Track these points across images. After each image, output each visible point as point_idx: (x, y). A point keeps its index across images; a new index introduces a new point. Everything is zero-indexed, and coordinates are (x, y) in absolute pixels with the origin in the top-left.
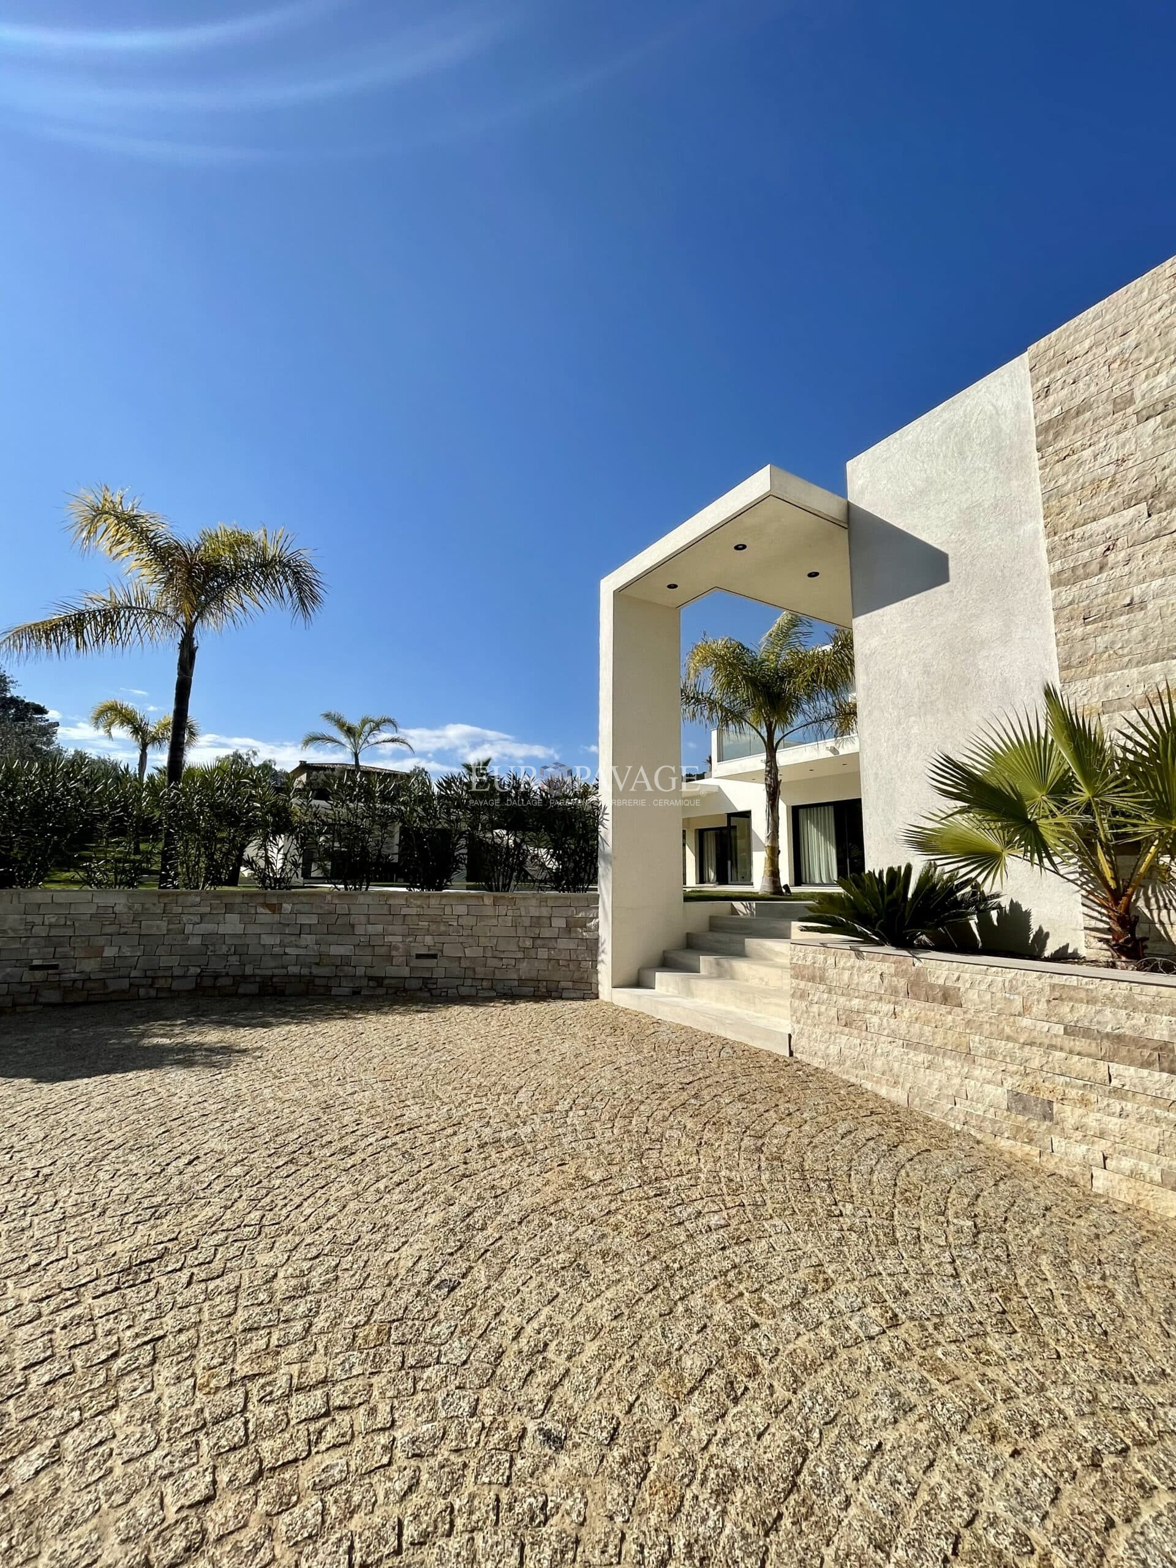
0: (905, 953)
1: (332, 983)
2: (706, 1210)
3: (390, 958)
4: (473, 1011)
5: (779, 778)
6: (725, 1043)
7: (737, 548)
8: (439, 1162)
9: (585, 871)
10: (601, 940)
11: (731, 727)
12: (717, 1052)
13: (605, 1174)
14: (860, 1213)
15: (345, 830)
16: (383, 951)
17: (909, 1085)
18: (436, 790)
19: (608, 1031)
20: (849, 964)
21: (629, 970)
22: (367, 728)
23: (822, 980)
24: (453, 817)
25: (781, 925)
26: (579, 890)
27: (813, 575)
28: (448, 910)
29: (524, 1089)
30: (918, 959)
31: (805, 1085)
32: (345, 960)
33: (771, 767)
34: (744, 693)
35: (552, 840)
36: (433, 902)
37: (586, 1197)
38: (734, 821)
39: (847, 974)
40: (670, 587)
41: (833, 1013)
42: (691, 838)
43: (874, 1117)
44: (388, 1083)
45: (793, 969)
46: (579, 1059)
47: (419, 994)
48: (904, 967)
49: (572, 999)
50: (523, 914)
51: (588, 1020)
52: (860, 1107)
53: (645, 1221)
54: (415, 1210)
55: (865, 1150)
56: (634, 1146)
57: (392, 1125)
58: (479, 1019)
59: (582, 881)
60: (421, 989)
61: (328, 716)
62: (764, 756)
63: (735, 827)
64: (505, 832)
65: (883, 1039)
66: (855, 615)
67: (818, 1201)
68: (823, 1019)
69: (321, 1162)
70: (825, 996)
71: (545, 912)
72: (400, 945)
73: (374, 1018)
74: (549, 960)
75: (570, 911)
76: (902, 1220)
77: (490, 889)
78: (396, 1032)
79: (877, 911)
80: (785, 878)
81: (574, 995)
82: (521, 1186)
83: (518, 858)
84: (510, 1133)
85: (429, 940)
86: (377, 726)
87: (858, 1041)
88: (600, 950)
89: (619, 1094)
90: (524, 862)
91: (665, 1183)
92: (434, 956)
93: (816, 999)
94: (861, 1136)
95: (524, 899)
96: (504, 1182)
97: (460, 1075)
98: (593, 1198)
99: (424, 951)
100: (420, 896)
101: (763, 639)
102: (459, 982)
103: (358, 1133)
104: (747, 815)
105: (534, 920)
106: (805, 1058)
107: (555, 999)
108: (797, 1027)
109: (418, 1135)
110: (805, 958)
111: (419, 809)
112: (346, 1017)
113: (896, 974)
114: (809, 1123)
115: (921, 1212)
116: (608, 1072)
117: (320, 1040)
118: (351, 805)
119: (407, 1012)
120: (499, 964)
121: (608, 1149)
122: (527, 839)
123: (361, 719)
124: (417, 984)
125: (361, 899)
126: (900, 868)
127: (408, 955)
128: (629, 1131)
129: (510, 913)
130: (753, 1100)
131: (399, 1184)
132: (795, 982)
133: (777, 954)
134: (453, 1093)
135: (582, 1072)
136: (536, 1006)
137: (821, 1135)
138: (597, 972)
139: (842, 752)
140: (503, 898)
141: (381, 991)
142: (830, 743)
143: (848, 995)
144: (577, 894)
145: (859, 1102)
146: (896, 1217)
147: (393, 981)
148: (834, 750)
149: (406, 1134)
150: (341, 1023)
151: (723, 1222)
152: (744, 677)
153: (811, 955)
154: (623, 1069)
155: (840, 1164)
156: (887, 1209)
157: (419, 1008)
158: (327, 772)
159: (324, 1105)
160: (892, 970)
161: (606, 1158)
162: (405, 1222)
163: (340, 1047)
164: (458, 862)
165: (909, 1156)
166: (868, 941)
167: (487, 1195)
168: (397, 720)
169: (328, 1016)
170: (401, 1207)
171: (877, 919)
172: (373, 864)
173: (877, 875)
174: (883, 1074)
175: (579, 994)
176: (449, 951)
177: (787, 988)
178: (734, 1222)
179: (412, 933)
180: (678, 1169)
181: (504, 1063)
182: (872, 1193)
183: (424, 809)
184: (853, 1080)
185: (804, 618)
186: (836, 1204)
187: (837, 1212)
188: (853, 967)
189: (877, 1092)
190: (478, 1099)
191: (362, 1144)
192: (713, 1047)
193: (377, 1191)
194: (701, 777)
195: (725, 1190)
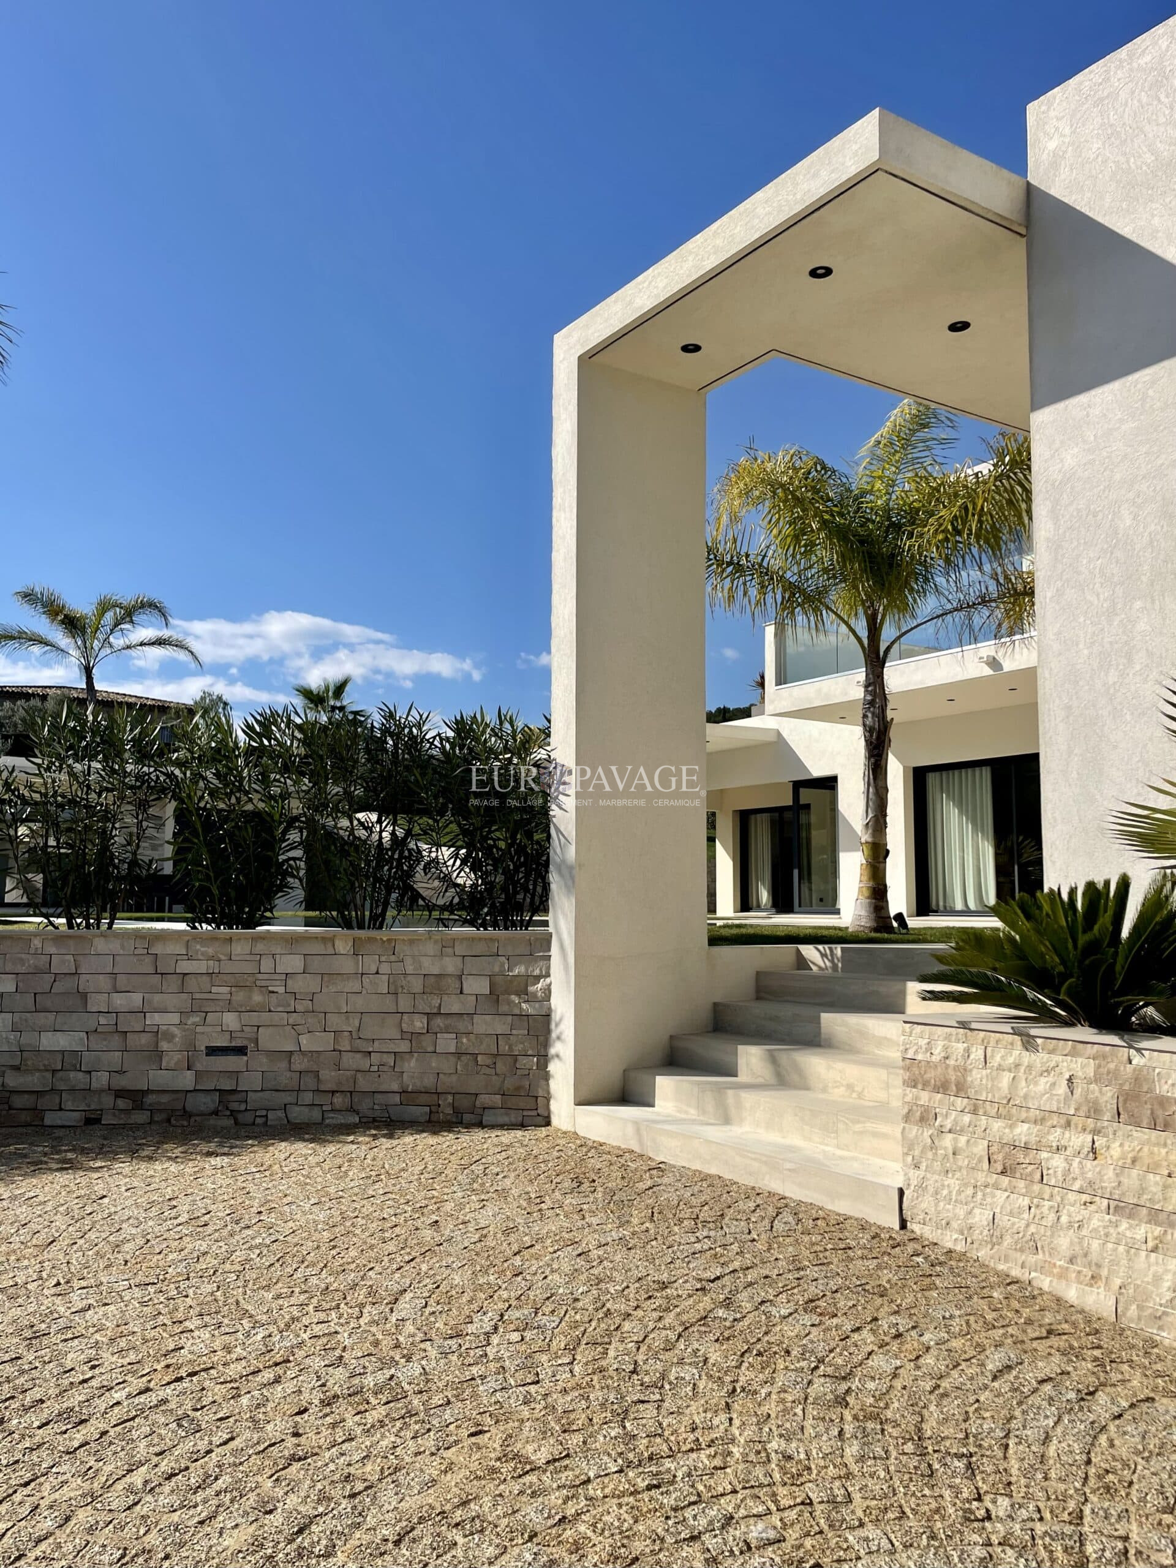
0: (1113, 1039)
1: (43, 1103)
2: (742, 1512)
3: (157, 1055)
4: (315, 1153)
5: (890, 714)
6: (781, 1205)
7: (814, 273)
8: (247, 1434)
9: (526, 890)
10: (556, 1017)
11: (800, 618)
12: (766, 1222)
13: (557, 1451)
14: (1023, 1513)
15: (66, 815)
16: (144, 1040)
17: (1118, 1282)
18: (242, 737)
19: (567, 1184)
20: (1011, 1060)
21: (609, 1070)
22: (109, 617)
23: (961, 1089)
24: (275, 790)
25: (886, 987)
26: (514, 925)
27: (959, 327)
28: (266, 965)
29: (408, 1296)
30: (1139, 1050)
31: (928, 1281)
32: (70, 1060)
33: (874, 694)
34: (826, 554)
35: (464, 832)
36: (238, 949)
37: (521, 1493)
38: (806, 795)
39: (1006, 1078)
40: (686, 349)
41: (980, 1148)
42: (726, 827)
43: (1054, 1341)
44: (151, 1289)
45: (908, 1069)
46: (512, 1238)
47: (213, 1121)
48: (1112, 1066)
49: (502, 1127)
50: (410, 969)
51: (529, 1164)
52: (1029, 1322)
53: (628, 1536)
54: (202, 1523)
55: (1035, 1400)
56: (612, 1398)
57: (159, 1367)
58: (326, 1166)
59: (519, 908)
60: (216, 1113)
61: (29, 596)
62: (860, 675)
63: (807, 807)
64: (374, 817)
65: (1071, 1197)
66: (1035, 406)
67: (947, 1494)
68: (962, 1161)
69: (23, 1436)
70: (967, 1118)
71: (451, 965)
72: (175, 1030)
73: (125, 1167)
74: (459, 1054)
75: (497, 965)
76: (1099, 1524)
77: (348, 925)
78: (169, 1192)
79: (1063, 962)
80: (899, 900)
81: (505, 1119)
82: (400, 1476)
83: (400, 865)
84: (382, 1377)
85: (230, 1020)
86: (128, 614)
87: (1026, 1202)
88: (554, 1035)
89: (586, 1302)
90: (410, 874)
91: (668, 1464)
92: (241, 1051)
93: (948, 1124)
94: (1030, 1376)
95: (412, 942)
96: (368, 1468)
97: (289, 1270)
98: (534, 1495)
99: (222, 1042)
100: (212, 939)
101: (864, 451)
102: (288, 1098)
103: (94, 1383)
104: (829, 783)
105: (432, 979)
106: (928, 1232)
107: (469, 1126)
108: (915, 1176)
109: (207, 1384)
110: (929, 1049)
111: (209, 775)
112: (68, 1166)
113: (1097, 1079)
114: (934, 1352)
115: (1132, 1509)
116: (566, 1261)
117: (23, 1212)
118: (78, 767)
119: (187, 1156)
120: (364, 1064)
121: (562, 1402)
122: (416, 830)
123: (95, 601)
124: (207, 1103)
125: (100, 945)
126: (1107, 883)
127: (190, 1048)
128: (602, 1370)
129: (385, 968)
130: (831, 1309)
131: (169, 1477)
132: (911, 1093)
133: (883, 1041)
134: (274, 1305)
135: (517, 1261)
136: (432, 1140)
137: (955, 1373)
138: (547, 1077)
139: (1008, 666)
140: (370, 940)
141: (141, 1117)
142: (987, 648)
143: (1008, 1117)
144: (511, 933)
145: (1026, 1312)
146: (1087, 1519)
147: (165, 1099)
148: (994, 663)
149: (185, 1384)
150: (63, 1178)
151: (772, 1534)
152: (824, 523)
153: (941, 1043)
154: (595, 1254)
155: (988, 1426)
156: (1072, 1505)
157: (212, 1146)
158: (32, 702)
159: (28, 1333)
160: (1090, 1072)
161: (558, 1421)
162: (182, 1545)
163: (60, 1222)
164: (286, 874)
165: (1116, 1410)
166: (1045, 1017)
167: (336, 1492)
168: (167, 603)
169: (37, 1167)
170: (175, 1517)
171: (1064, 977)
172: (119, 879)
173: (1065, 896)
174: (1071, 1261)
175: (514, 1117)
176: (268, 1039)
177: (896, 1103)
178: (792, 1535)
179: (198, 1008)
180: (692, 1437)
181: (372, 1247)
182: (1046, 1478)
183: (217, 775)
184: (1016, 1273)
185: (942, 412)
186: (979, 1499)
187: (981, 1513)
188: (1017, 1066)
189: (1060, 1294)
190: (322, 1316)
191: (101, 1404)
192: (759, 1213)
193: (130, 1490)
194: (746, 713)
195: (777, 1476)
